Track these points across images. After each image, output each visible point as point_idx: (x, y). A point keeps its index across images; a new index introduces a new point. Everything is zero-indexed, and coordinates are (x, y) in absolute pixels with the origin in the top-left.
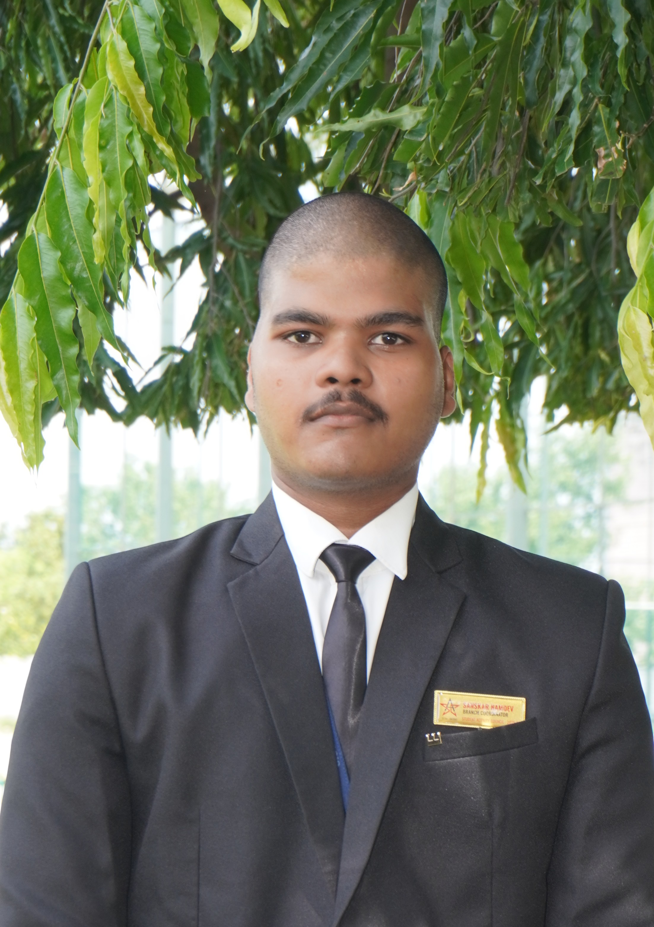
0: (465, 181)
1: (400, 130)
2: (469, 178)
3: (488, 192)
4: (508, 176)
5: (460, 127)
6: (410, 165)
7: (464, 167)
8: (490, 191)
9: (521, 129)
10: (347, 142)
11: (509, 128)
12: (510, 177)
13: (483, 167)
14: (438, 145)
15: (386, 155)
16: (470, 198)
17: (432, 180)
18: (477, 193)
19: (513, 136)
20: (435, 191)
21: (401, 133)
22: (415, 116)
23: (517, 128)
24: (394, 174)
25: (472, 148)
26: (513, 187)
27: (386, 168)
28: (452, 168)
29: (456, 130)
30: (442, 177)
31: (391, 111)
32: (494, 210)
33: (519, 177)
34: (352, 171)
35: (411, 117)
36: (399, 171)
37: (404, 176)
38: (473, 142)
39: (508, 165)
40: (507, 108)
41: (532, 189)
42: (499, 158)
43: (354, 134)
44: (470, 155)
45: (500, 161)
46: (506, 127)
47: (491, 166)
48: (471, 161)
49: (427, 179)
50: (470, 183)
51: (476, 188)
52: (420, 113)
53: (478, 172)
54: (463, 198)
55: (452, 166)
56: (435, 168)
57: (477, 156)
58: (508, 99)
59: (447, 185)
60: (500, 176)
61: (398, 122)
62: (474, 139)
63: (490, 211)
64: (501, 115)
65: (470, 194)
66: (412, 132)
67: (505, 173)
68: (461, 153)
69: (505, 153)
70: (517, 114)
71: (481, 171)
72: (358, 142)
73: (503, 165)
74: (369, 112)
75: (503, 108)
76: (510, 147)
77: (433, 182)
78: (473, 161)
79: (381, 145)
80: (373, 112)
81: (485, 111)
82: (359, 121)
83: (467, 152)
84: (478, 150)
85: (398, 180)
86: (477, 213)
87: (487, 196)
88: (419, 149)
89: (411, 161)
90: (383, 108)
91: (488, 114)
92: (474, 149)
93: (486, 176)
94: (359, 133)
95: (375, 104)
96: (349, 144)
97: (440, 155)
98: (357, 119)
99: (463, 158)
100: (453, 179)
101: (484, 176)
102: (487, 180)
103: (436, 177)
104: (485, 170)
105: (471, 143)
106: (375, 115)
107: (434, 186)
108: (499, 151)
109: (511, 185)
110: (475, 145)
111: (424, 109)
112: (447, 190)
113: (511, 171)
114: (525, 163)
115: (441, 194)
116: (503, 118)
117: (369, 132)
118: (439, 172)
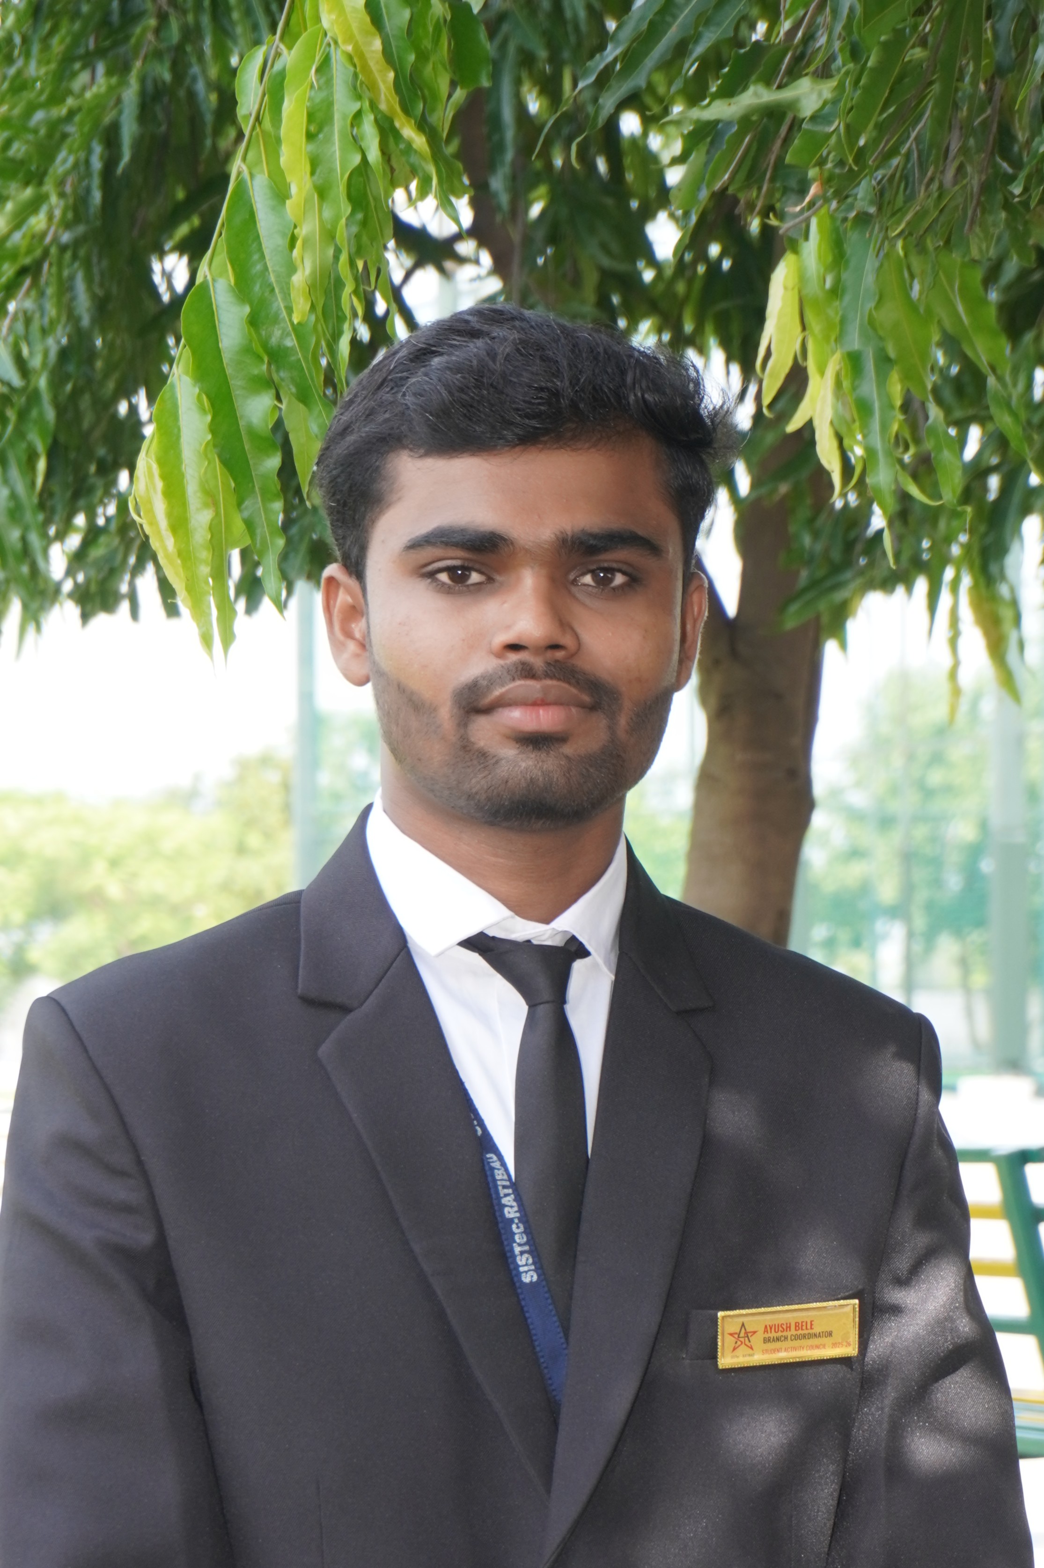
0: (900, 198)
1: (795, 119)
2: (908, 192)
3: (937, 213)
4: (969, 187)
5: (892, 109)
6: (812, 173)
7: (898, 175)
8: (941, 211)
9: (989, 112)
10: (709, 139)
11: (970, 110)
12: (972, 188)
13: (929, 174)
14: (857, 139)
15: (772, 158)
16: (909, 224)
17: (847, 197)
18: (920, 216)
19: (976, 123)
20: (853, 214)
21: (796, 124)
22: (820, 94)
23: (982, 110)
24: (786, 190)
25: (911, 144)
26: (979, 203)
27: (773, 179)
28: (879, 178)
29: (885, 115)
30: (863, 191)
31: (780, 87)
32: (948, 242)
33: (986, 188)
34: (718, 186)
35: (814, 97)
36: (793, 183)
37: (803, 191)
38: (913, 135)
39: (969, 169)
40: (967, 79)
41: (1007, 205)
42: (955, 158)
43: (720, 126)
44: (908, 155)
45: (956, 164)
46: (965, 109)
47: (943, 172)
48: (909, 166)
49: (842, 196)
50: (910, 198)
51: (918, 208)
52: (827, 89)
53: (920, 183)
54: (898, 223)
55: (879, 174)
56: (852, 178)
57: (919, 157)
58: (968, 64)
59: (872, 203)
60: (957, 188)
61: (792, 105)
62: (913, 130)
63: (941, 243)
64: (957, 90)
65: (908, 217)
66: (814, 118)
67: (965, 182)
68: (894, 152)
69: (964, 150)
70: (982, 87)
71: (926, 180)
72: (727, 138)
73: (960, 169)
74: (745, 88)
75: (961, 78)
76: (972, 142)
77: (849, 200)
78: (914, 164)
79: (763, 142)
80: (752, 89)
81: (931, 83)
82: (730, 104)
83: (904, 150)
84: (921, 147)
85: (793, 198)
86: (921, 248)
87: (936, 221)
88: (825, 146)
89: (815, 166)
90: (768, 83)
91: (936, 88)
92: (914, 146)
93: (935, 186)
94: (729, 124)
95: (753, 78)
96: (712, 143)
97: (860, 155)
98: (727, 101)
99: (895, 161)
100: (880, 196)
101: (931, 187)
102: (936, 195)
103: (854, 191)
104: (932, 180)
105: (908, 137)
106: (756, 94)
107: (851, 207)
108: (954, 148)
109: (974, 202)
110: (916, 139)
111: (833, 83)
112: (872, 210)
113: (974, 179)
114: (995, 166)
115: (863, 219)
116: (960, 94)
117: (745, 121)
118: (859, 184)
